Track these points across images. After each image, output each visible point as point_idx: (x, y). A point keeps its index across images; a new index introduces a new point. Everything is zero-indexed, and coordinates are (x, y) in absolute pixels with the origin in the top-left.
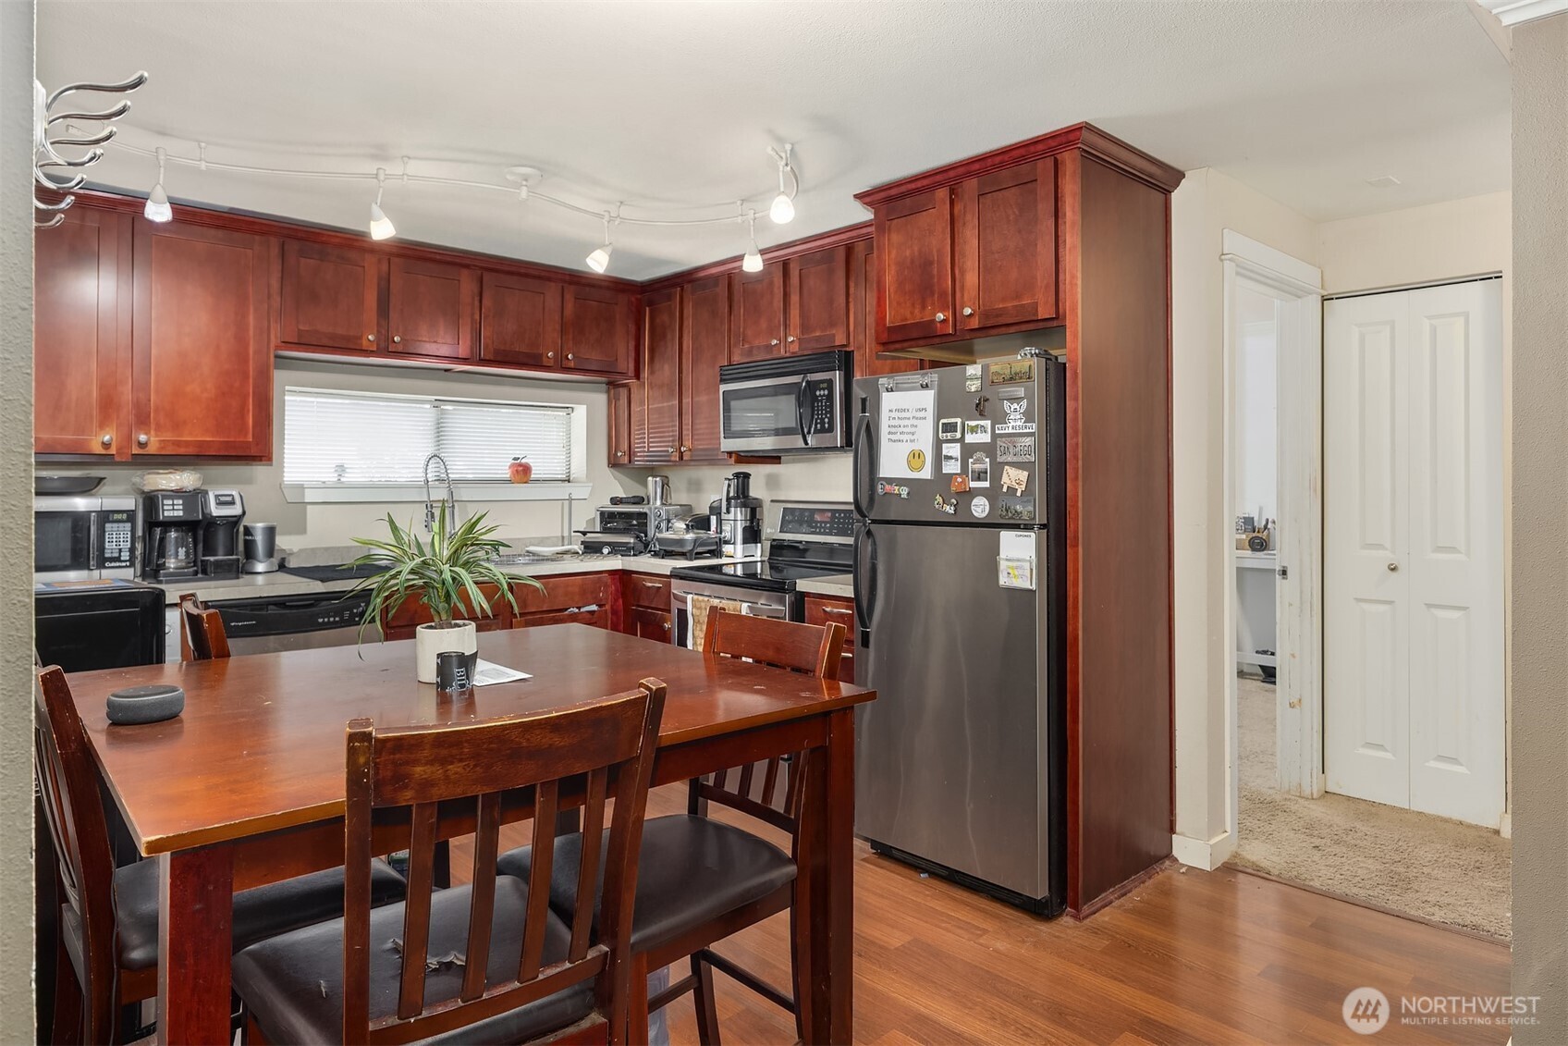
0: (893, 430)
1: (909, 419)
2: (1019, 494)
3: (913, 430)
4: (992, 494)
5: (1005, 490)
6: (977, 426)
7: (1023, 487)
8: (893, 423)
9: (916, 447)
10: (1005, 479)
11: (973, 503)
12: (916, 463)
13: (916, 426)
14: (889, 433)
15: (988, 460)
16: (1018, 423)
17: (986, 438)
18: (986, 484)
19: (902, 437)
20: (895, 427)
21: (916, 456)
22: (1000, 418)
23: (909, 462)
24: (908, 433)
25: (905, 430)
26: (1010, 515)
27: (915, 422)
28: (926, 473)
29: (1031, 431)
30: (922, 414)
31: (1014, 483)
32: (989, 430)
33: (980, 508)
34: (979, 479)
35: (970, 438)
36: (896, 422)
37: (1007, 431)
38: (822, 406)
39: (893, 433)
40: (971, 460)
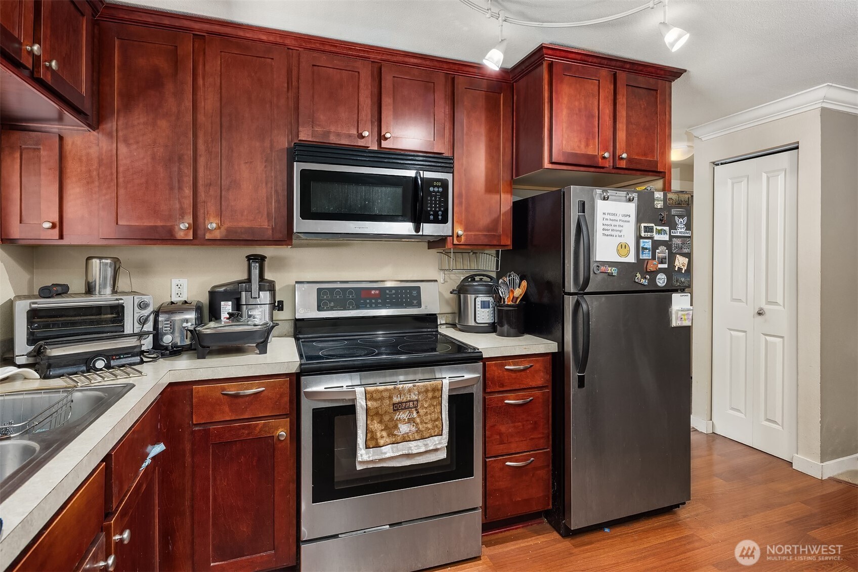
0: (606, 227)
1: (617, 221)
2: (683, 272)
3: (620, 229)
4: (669, 272)
5: (676, 269)
6: (662, 230)
7: (686, 267)
8: (605, 222)
9: (623, 240)
10: (677, 263)
11: (657, 278)
12: (624, 251)
13: (622, 226)
14: (603, 229)
15: (667, 251)
16: (683, 230)
17: (666, 238)
18: (665, 266)
19: (613, 233)
20: (608, 225)
21: (623, 246)
22: (673, 226)
23: (618, 250)
24: (617, 231)
25: (615, 228)
26: (678, 284)
27: (622, 224)
28: (631, 259)
29: (688, 235)
30: (627, 219)
31: (681, 265)
32: (668, 233)
33: (661, 280)
34: (662, 263)
35: (657, 237)
36: (609, 222)
37: (677, 235)
38: (435, 200)
39: (606, 230)
40: (657, 251)
